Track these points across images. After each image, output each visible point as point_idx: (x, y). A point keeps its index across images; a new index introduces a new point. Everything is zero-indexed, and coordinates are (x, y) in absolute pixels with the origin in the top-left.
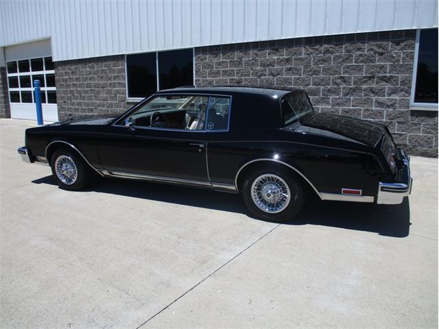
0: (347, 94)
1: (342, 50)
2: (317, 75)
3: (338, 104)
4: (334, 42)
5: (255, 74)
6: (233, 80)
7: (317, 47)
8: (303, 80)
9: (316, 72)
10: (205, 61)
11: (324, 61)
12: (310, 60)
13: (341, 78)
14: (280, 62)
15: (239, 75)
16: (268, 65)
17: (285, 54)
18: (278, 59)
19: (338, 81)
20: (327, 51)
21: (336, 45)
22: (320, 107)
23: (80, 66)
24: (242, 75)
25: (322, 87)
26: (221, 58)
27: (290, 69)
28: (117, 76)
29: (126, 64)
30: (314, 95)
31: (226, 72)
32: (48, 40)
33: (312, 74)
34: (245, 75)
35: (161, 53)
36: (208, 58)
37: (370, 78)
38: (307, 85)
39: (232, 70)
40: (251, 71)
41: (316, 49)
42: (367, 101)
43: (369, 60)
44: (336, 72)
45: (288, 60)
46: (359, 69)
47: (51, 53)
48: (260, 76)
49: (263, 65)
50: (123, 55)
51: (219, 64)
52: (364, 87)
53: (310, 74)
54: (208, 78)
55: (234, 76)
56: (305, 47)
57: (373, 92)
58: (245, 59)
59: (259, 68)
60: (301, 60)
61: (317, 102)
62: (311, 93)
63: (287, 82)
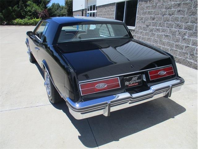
2: (194, 15)
5: (161, 14)
6: (151, 17)
8: (186, 19)
10: (141, 6)
12: (192, 4)
15: (154, 14)
16: (168, 8)
18: (174, 4)
22: (192, 38)
23: (103, 8)
24: (155, 15)
25: (195, 24)
26: (148, 4)
27: (179, 11)
28: (112, 14)
29: (115, 7)
30: (190, 30)
31: (149, 12)
34: (157, 15)
36: (143, 4)
38: (187, 23)
39: (152, 11)
40: (160, 12)
45: (179, 5)
48: (164, 15)
49: (166, 8)
50: (115, 3)
51: (147, 7)
53: (190, 14)
54: (141, 16)
55: (152, 15)
58: (158, 5)
59: (164, 10)
60: (186, 4)
61: (191, 35)
62: (189, 28)
63: (176, 19)
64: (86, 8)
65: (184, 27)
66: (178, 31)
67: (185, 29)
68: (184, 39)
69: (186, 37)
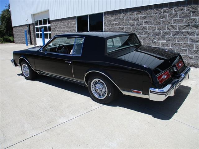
0: (175, 35)
1: (173, 11)
2: (159, 24)
3: (170, 40)
4: (169, 7)
5: (130, 24)
6: (120, 28)
7: (160, 10)
8: (153, 28)
9: (159, 23)
10: (108, 19)
11: (163, 17)
12: (156, 17)
13: (172, 26)
14: (142, 18)
15: (123, 25)
16: (136, 20)
17: (144, 14)
18: (141, 17)
19: (170, 28)
20: (165, 12)
21: (170, 8)
22: (161, 41)
23: (59, 22)
24: (124, 25)
25: (162, 31)
26: (115, 17)
27: (146, 22)
28: (73, 27)
29: (76, 21)
30: (158, 35)
31: (117, 24)
32: (48, 11)
33: (157, 24)
34: (126, 25)
35: (90, 15)
36: (110, 17)
37: (187, 26)
38: (154, 30)
39: (120, 23)
40: (128, 23)
41: (159, 11)
42: (185, 39)
43: (187, 16)
44: (169, 23)
45: (145, 17)
46: (181, 21)
47: (49, 17)
48: (132, 25)
49: (134, 20)
50: (75, 17)
51: (114, 20)
52: (184, 31)
53: (156, 24)
54: (109, 27)
55: (120, 25)
56: (154, 10)
57: (189, 34)
58: (125, 17)
59: (132, 21)
60: (152, 17)
61: (159, 39)
62: (157, 34)
63: (145, 28)
64: (34, 23)
65: (152, 33)
66: (148, 37)
67: (154, 35)
68: (154, 42)
69: (156, 41)
